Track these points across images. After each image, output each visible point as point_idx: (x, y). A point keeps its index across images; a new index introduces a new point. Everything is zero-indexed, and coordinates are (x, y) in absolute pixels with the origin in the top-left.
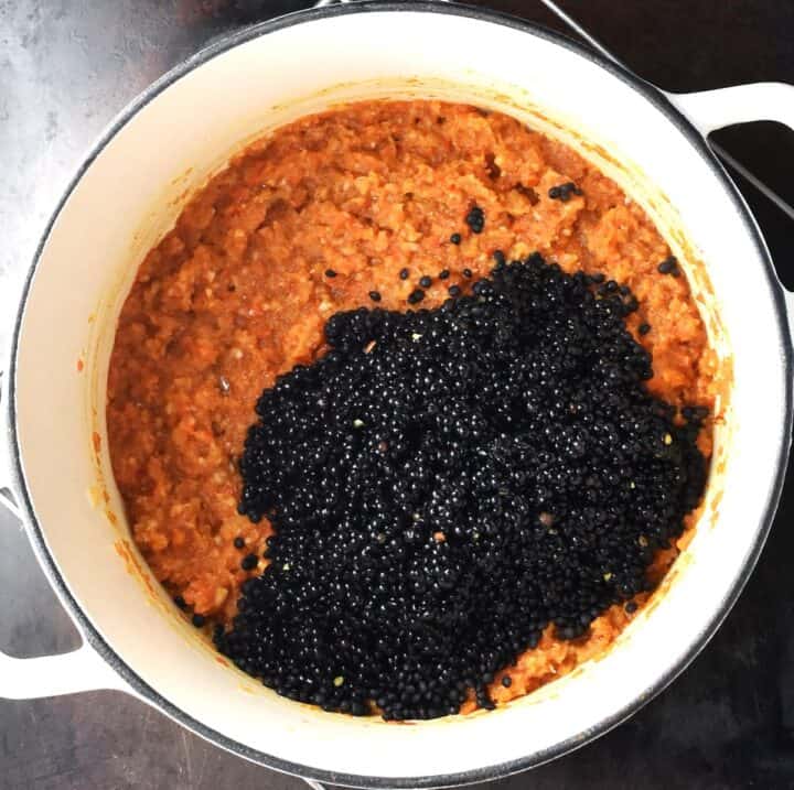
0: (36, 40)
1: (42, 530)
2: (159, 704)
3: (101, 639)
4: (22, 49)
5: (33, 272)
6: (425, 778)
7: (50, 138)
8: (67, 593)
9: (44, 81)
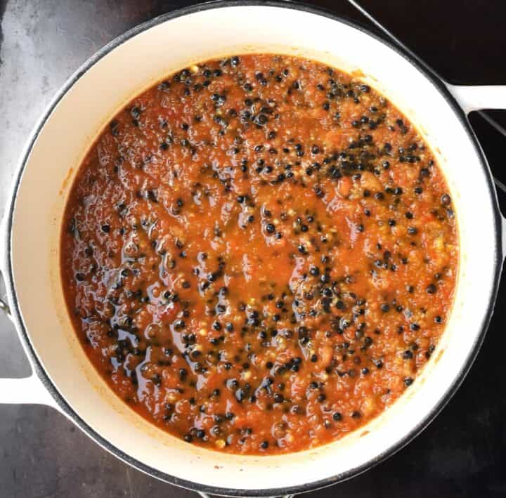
0: (35, 31)
1: (17, 298)
2: (74, 419)
3: (44, 373)
4: (26, 37)
5: (36, 137)
6: (233, 490)
7: (44, 93)
8: (28, 340)
9: (41, 56)
